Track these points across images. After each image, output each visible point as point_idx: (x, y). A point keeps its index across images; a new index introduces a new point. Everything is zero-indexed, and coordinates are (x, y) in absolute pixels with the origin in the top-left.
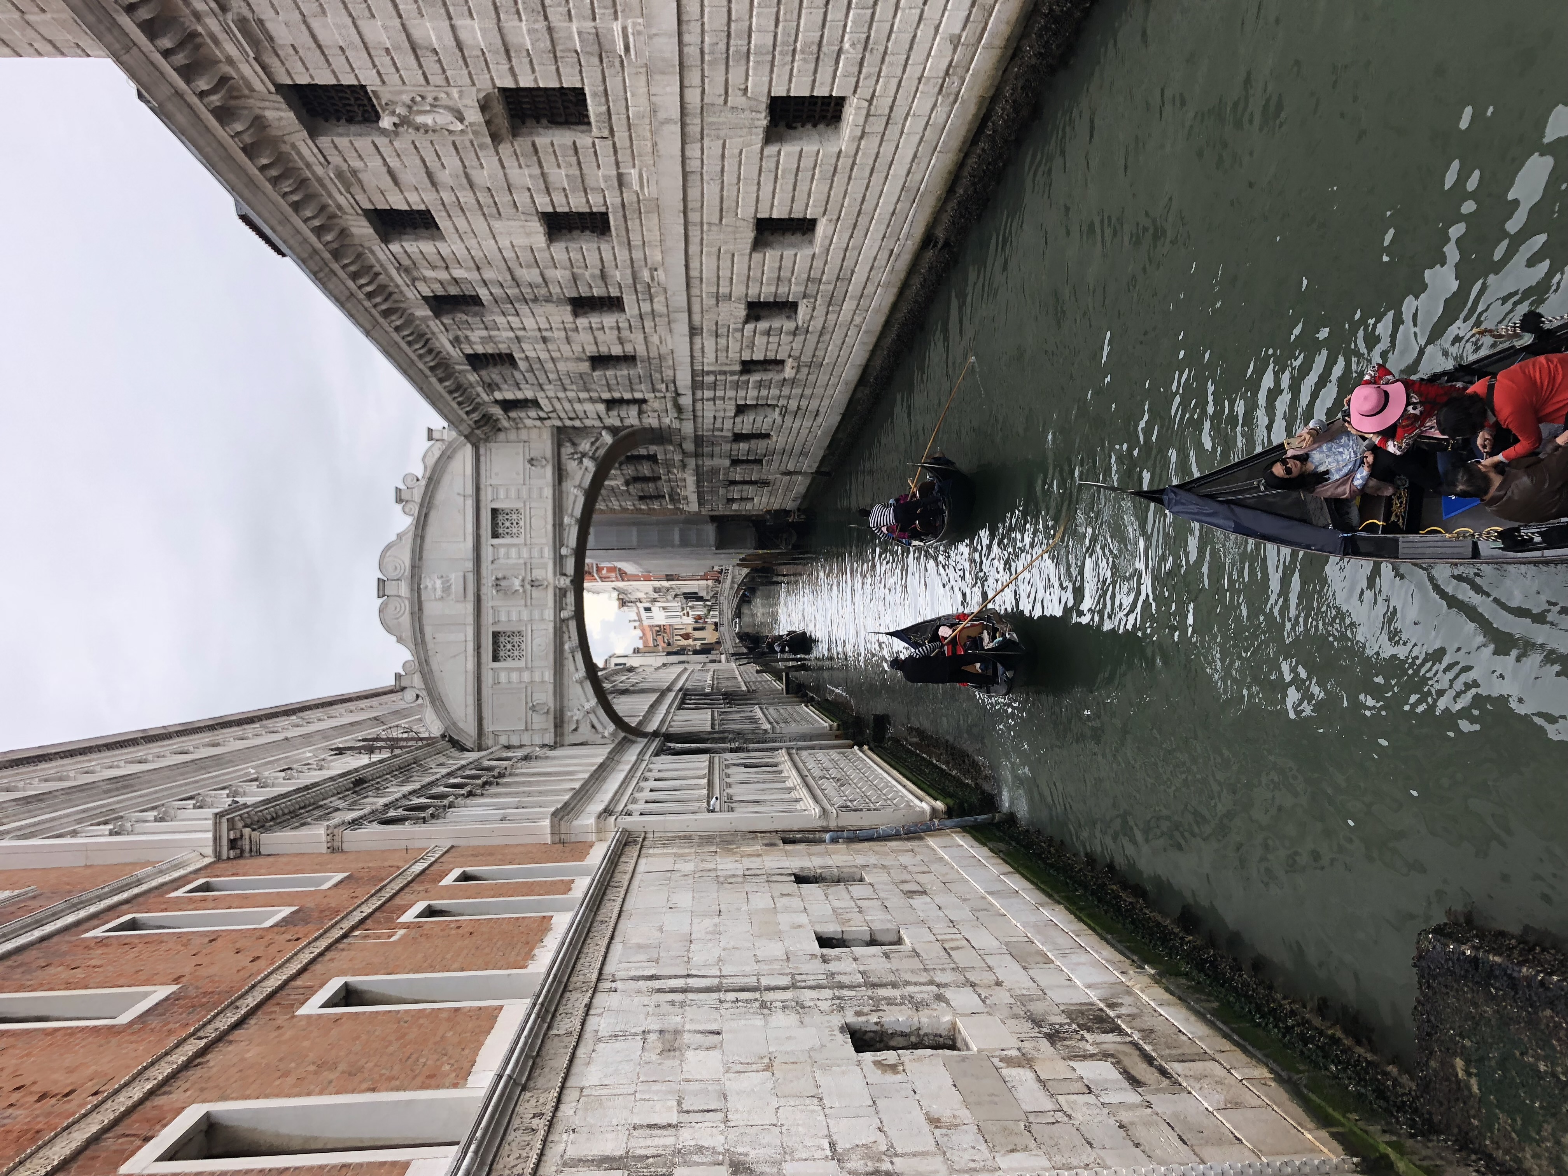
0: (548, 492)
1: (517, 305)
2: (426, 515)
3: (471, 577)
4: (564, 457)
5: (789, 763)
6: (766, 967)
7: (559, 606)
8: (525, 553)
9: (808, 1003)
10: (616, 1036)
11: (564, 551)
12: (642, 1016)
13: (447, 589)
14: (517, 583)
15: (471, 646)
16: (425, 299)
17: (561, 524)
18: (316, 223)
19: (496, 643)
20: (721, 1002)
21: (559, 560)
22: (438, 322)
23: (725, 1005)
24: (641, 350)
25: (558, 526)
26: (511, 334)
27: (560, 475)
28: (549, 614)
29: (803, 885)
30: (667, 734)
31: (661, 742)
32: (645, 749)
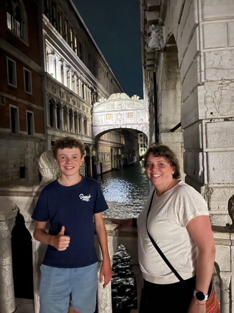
0: (136, 122)
2: (132, 101)
3: (121, 109)
4: (142, 125)
7: (116, 125)
8: (125, 119)
13: (119, 105)
14: (120, 118)
15: (109, 110)
17: (130, 125)
19: (110, 114)
21: (124, 125)
25: (130, 124)
27: (139, 124)
29: (19, 168)
30: (97, 145)
31: (92, 144)
32: (88, 141)
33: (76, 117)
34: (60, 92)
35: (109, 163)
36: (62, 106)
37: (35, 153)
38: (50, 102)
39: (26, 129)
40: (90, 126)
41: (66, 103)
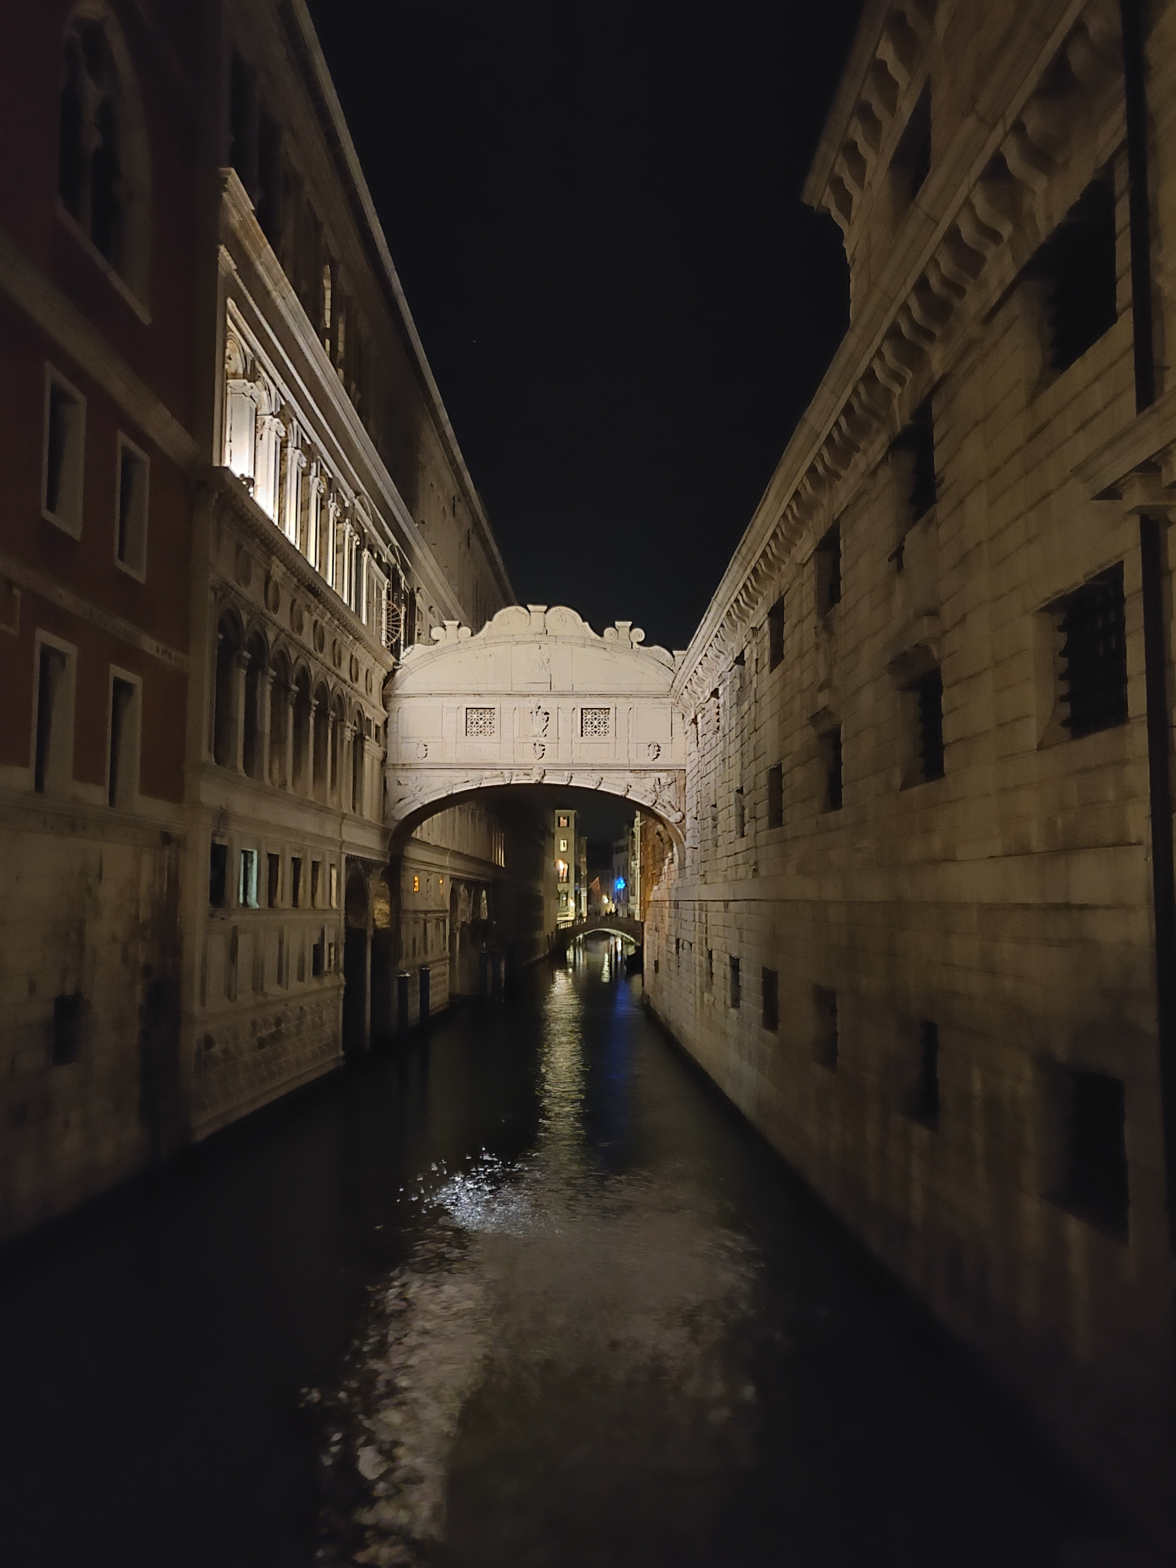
0: (623, 759)
1: (740, 737)
2: (604, 649)
3: (545, 689)
4: (657, 775)
5: (319, 987)
7: (515, 769)
11: (566, 774)
16: (742, 653)
17: (593, 772)
18: (770, 555)
19: (484, 710)
21: (558, 770)
22: (732, 664)
24: (721, 852)
25: (593, 767)
26: (727, 731)
27: (639, 771)
28: (509, 759)
29: (52, 1003)
30: (399, 869)
31: (382, 865)
32: (364, 848)
33: (322, 714)
34: (268, 578)
35: (443, 969)
36: (272, 653)
37: (133, 914)
38: (222, 627)
39: (103, 774)
40: (377, 765)
41: (288, 636)
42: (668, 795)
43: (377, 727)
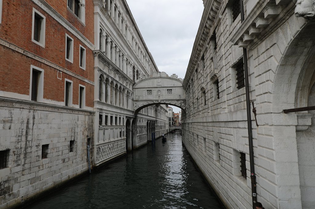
0: (175, 98)
2: (171, 79)
3: (160, 86)
4: (181, 101)
5: (121, 139)
6: (36, 136)
7: (156, 100)
8: (164, 95)
9: (20, 143)
10: (11, 113)
11: (165, 101)
12: (19, 117)
13: (158, 82)
14: (159, 94)
15: (149, 87)
16: (192, 78)
19: (150, 90)
20: (22, 129)
21: (163, 100)
23: (21, 130)
25: (169, 100)
27: (178, 100)
28: (154, 99)
29: (69, 142)
30: (136, 118)
31: (133, 118)
32: (129, 115)
33: (120, 92)
35: (145, 136)
36: (110, 81)
37: (85, 127)
38: (100, 77)
39: (78, 103)
41: (113, 79)
42: (183, 104)
43: (131, 94)
